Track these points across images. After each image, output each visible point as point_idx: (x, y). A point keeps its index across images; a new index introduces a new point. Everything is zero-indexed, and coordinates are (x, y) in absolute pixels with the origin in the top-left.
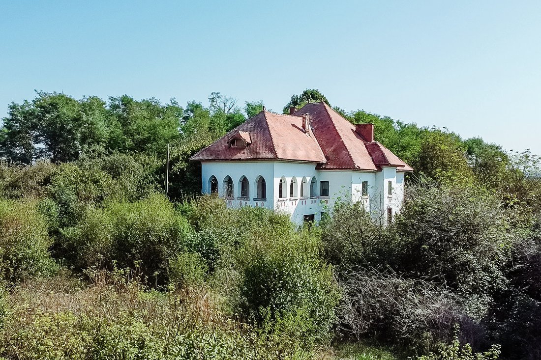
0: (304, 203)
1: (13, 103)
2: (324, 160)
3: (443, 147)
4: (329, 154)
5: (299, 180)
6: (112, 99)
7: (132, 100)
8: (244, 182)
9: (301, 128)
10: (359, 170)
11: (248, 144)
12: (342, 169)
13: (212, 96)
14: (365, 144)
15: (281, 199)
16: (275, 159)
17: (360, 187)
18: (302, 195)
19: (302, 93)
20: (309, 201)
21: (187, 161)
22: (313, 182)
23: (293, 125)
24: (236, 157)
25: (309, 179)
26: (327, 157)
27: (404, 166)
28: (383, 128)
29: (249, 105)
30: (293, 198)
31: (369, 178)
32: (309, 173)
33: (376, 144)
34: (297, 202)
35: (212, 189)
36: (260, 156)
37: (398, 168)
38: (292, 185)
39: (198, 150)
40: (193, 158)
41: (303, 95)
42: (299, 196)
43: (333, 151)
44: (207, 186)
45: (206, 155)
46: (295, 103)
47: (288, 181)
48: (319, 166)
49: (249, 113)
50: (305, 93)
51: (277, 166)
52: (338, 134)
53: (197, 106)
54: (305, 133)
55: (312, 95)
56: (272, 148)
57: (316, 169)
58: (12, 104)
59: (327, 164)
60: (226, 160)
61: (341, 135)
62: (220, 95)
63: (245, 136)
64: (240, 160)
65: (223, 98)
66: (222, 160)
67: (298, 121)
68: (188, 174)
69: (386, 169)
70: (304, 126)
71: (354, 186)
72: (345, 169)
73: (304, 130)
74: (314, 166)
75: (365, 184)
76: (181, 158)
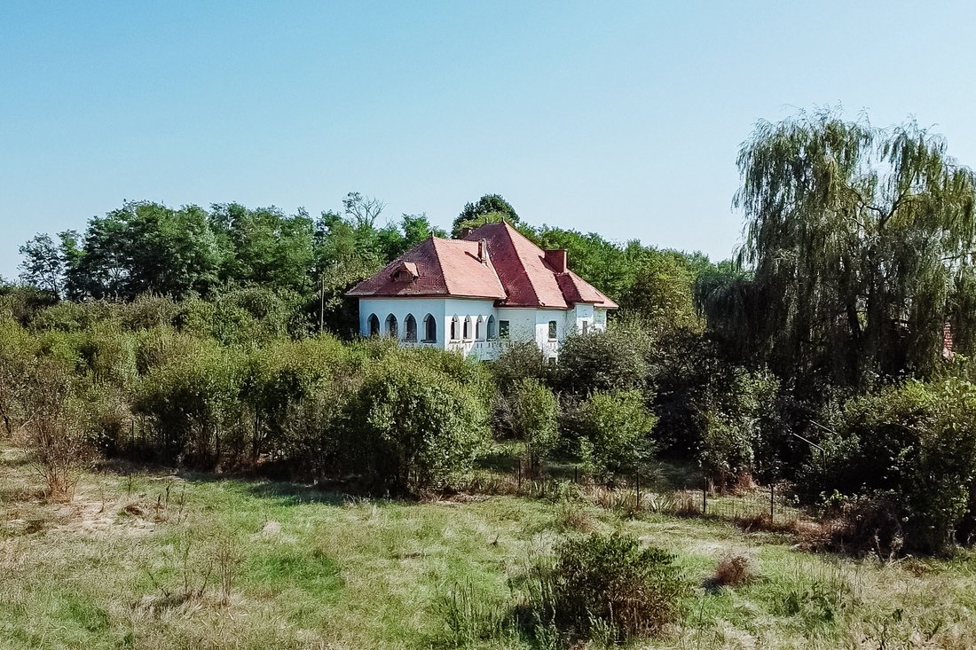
0: (480, 346)
1: (95, 217)
2: (504, 296)
3: (663, 277)
4: (510, 287)
5: (474, 319)
6: (216, 207)
7: (243, 209)
8: (411, 321)
9: (477, 256)
10: (544, 307)
11: (415, 277)
12: (524, 306)
13: (349, 198)
14: (555, 275)
15: (453, 340)
16: (447, 295)
17: (546, 327)
18: (477, 337)
19: (480, 200)
20: (486, 344)
21: (342, 296)
22: (491, 321)
23: (467, 253)
24: (402, 293)
25: (485, 318)
26: (507, 292)
27: (603, 303)
28: (585, 252)
29: (407, 218)
30: (467, 340)
31: (558, 317)
32: (486, 311)
33: (568, 275)
34: (472, 344)
35: (372, 331)
36: (429, 292)
37: (596, 305)
38: (465, 324)
39: (355, 284)
40: (349, 293)
41: (481, 203)
42: (474, 338)
43: (515, 285)
44: (365, 326)
45: (364, 290)
46: (469, 214)
47: (462, 320)
48: (498, 303)
49: (407, 230)
50: (483, 201)
51: (448, 302)
52: (521, 264)
53: (335, 218)
54: (481, 262)
55: (492, 204)
56: (443, 283)
57: (494, 306)
58: (94, 220)
59: (506, 301)
60: (390, 296)
61: (525, 265)
62: (360, 196)
63: (412, 267)
64: (406, 296)
65: (364, 201)
66: (385, 296)
67: (473, 247)
68: (345, 312)
69: (578, 307)
70: (480, 255)
71: (538, 327)
72: (528, 306)
73: (479, 258)
74: (492, 303)
75: (553, 324)
76: (335, 294)
